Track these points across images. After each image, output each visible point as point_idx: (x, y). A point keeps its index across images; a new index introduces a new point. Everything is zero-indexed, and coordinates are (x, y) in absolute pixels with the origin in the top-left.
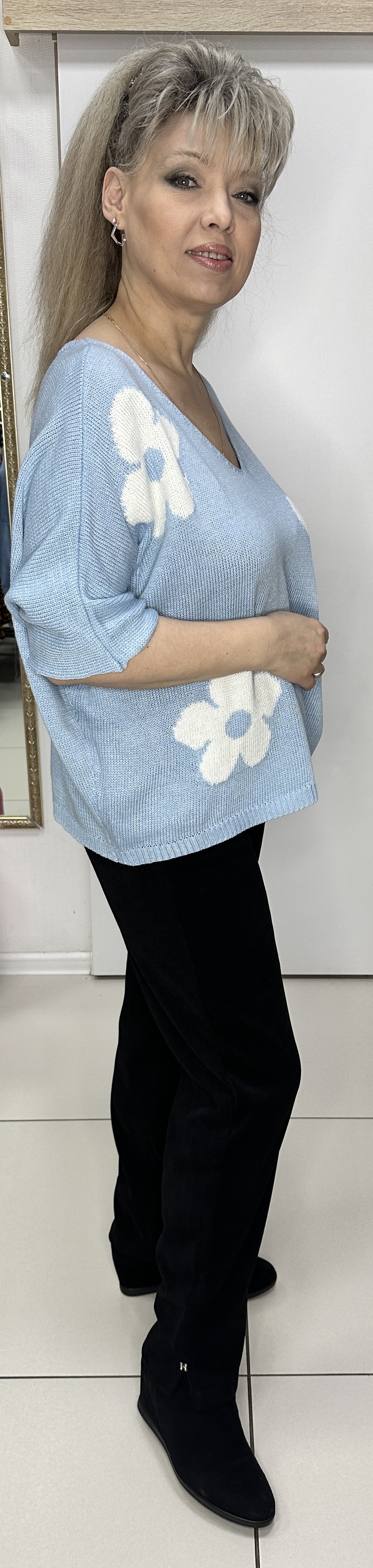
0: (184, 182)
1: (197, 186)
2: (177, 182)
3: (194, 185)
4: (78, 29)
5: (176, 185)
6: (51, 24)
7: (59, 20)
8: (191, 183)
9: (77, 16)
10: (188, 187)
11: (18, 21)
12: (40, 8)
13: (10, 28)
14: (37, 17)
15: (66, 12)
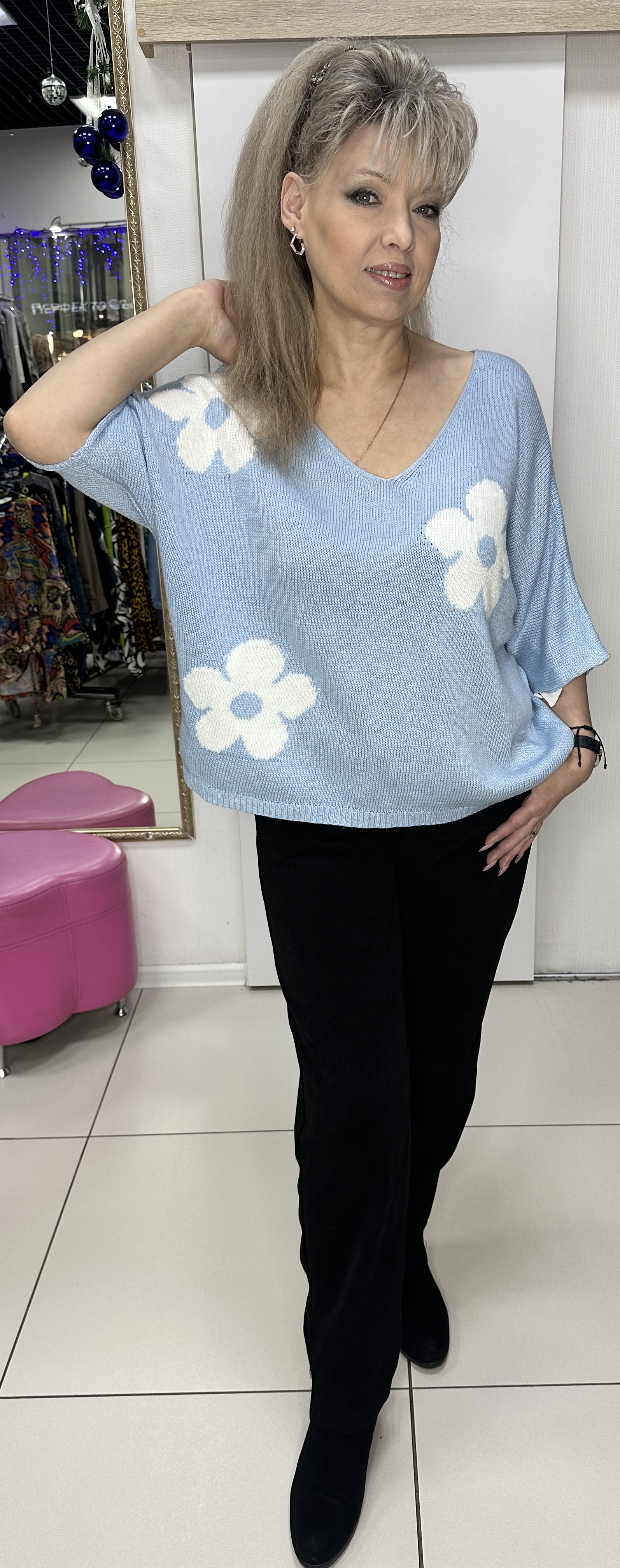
0: (365, 198)
1: (378, 202)
2: (358, 198)
3: (375, 200)
4: (211, 39)
5: (357, 201)
6: (185, 35)
7: (192, 30)
8: (372, 199)
9: (210, 26)
10: (367, 203)
11: (152, 33)
12: (174, 19)
13: (145, 40)
14: (170, 28)
15: (199, 22)
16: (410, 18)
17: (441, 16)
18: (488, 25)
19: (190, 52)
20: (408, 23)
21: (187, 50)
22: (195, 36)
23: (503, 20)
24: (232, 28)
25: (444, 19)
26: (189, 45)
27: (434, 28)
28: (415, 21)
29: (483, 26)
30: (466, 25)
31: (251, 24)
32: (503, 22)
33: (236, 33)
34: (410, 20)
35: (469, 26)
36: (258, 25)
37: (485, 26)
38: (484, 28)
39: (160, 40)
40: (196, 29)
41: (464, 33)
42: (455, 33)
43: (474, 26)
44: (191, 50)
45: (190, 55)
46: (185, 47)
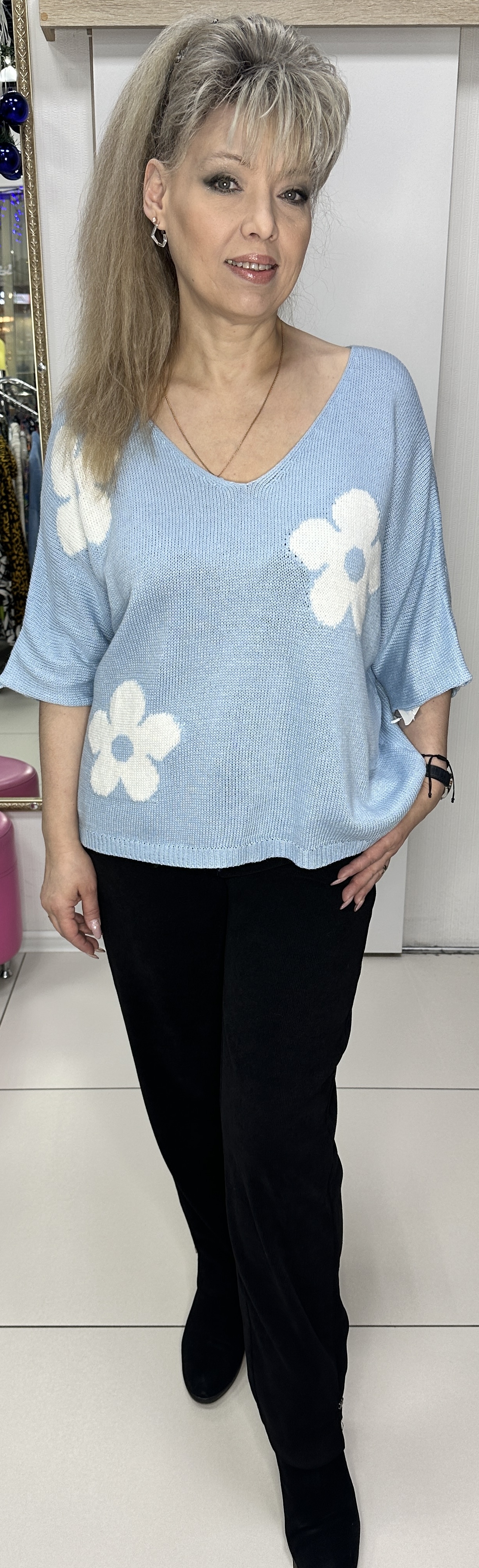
0: (225, 184)
1: (239, 189)
2: (217, 185)
3: (235, 187)
4: (112, 25)
5: (216, 188)
6: (87, 20)
7: (94, 16)
8: (232, 186)
9: (112, 11)
10: (228, 190)
11: (55, 17)
12: (76, 4)
13: (47, 24)
14: (73, 13)
15: (101, 7)
16: (308, 8)
17: (339, 6)
18: (385, 16)
19: (90, 36)
20: (307, 13)
21: (88, 34)
22: (96, 22)
23: (399, 12)
24: (132, 13)
25: (342, 10)
26: (89, 30)
27: (331, 18)
28: (314, 11)
29: (379, 17)
30: (363, 16)
31: (152, 11)
32: (400, 14)
33: (137, 19)
34: (308, 9)
35: (366, 16)
36: (159, 12)
37: (382, 17)
38: (380, 19)
39: (62, 25)
40: (98, 15)
41: (360, 23)
42: (352, 23)
43: (371, 17)
44: (91, 34)
45: (91, 39)
46: (86, 32)
